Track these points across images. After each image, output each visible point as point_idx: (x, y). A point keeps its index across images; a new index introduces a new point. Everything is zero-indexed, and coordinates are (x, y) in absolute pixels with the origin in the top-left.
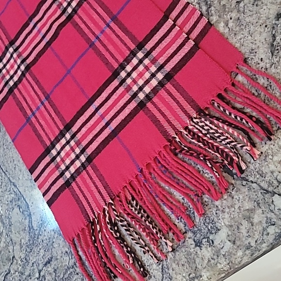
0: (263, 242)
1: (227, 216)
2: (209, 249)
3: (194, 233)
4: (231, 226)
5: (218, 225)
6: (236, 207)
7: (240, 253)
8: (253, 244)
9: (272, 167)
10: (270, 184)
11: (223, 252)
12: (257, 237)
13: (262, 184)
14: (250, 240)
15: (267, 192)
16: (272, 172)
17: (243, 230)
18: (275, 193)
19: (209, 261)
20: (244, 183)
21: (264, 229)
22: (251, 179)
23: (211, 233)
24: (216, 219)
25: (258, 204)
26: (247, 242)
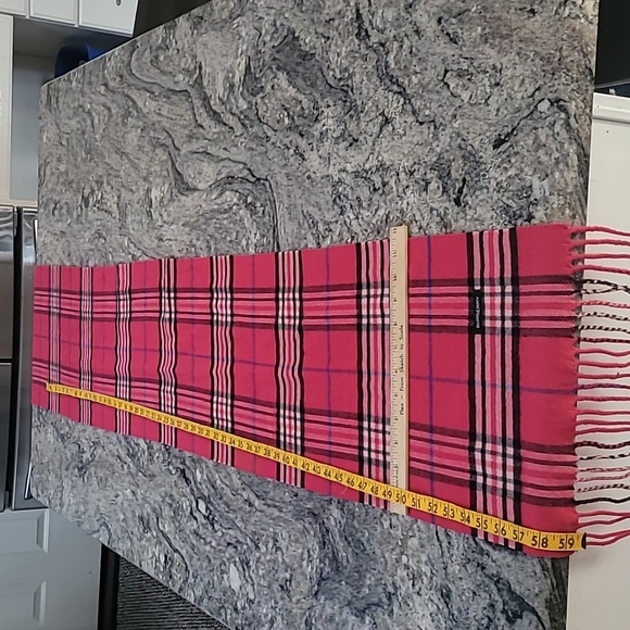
0: (562, 144)
1: (526, 169)
2: (539, 208)
3: (521, 216)
4: (535, 170)
5: (528, 184)
6: (526, 154)
7: (557, 175)
8: (557, 155)
9: (519, 96)
10: (528, 106)
11: (547, 194)
12: (554, 147)
13: (525, 115)
14: (553, 157)
15: (532, 112)
16: (523, 98)
17: (544, 158)
18: (536, 106)
19: (546, 215)
20: (515, 133)
21: (553, 135)
22: (515, 124)
23: (529, 196)
24: (523, 184)
25: (536, 129)
26: (554, 161)
